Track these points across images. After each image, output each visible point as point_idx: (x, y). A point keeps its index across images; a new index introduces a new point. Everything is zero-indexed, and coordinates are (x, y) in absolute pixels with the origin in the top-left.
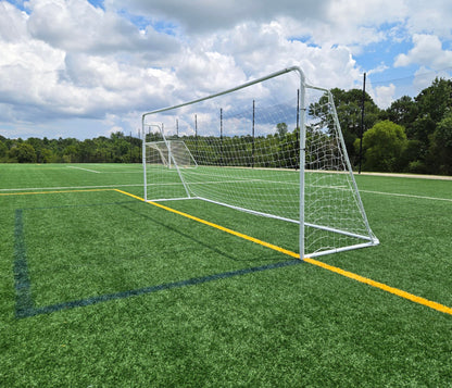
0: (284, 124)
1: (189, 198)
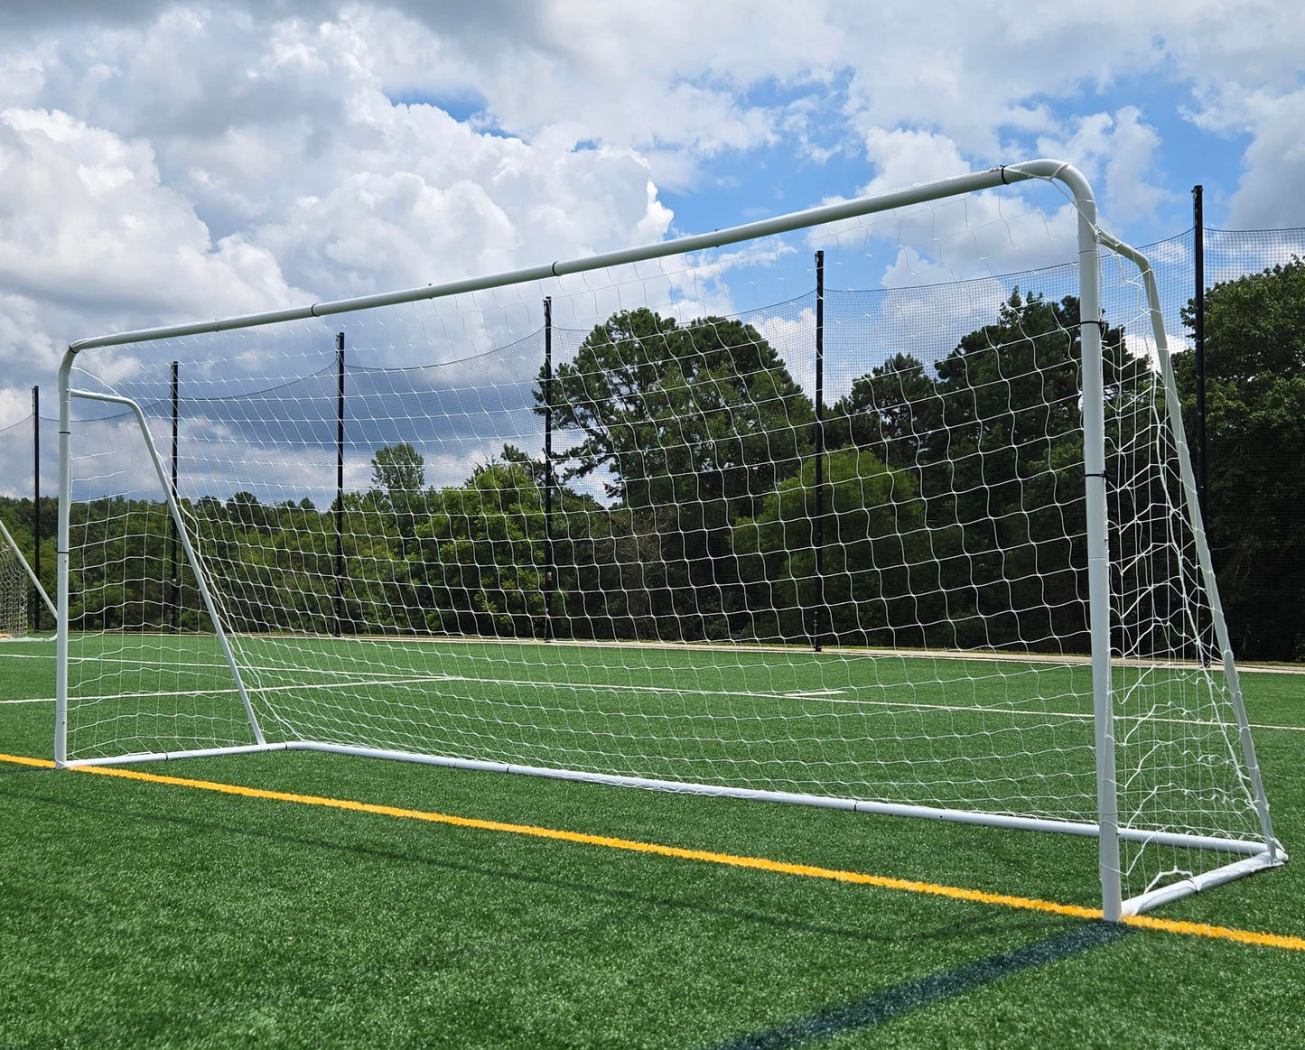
0: (406, 453)
1: (263, 745)
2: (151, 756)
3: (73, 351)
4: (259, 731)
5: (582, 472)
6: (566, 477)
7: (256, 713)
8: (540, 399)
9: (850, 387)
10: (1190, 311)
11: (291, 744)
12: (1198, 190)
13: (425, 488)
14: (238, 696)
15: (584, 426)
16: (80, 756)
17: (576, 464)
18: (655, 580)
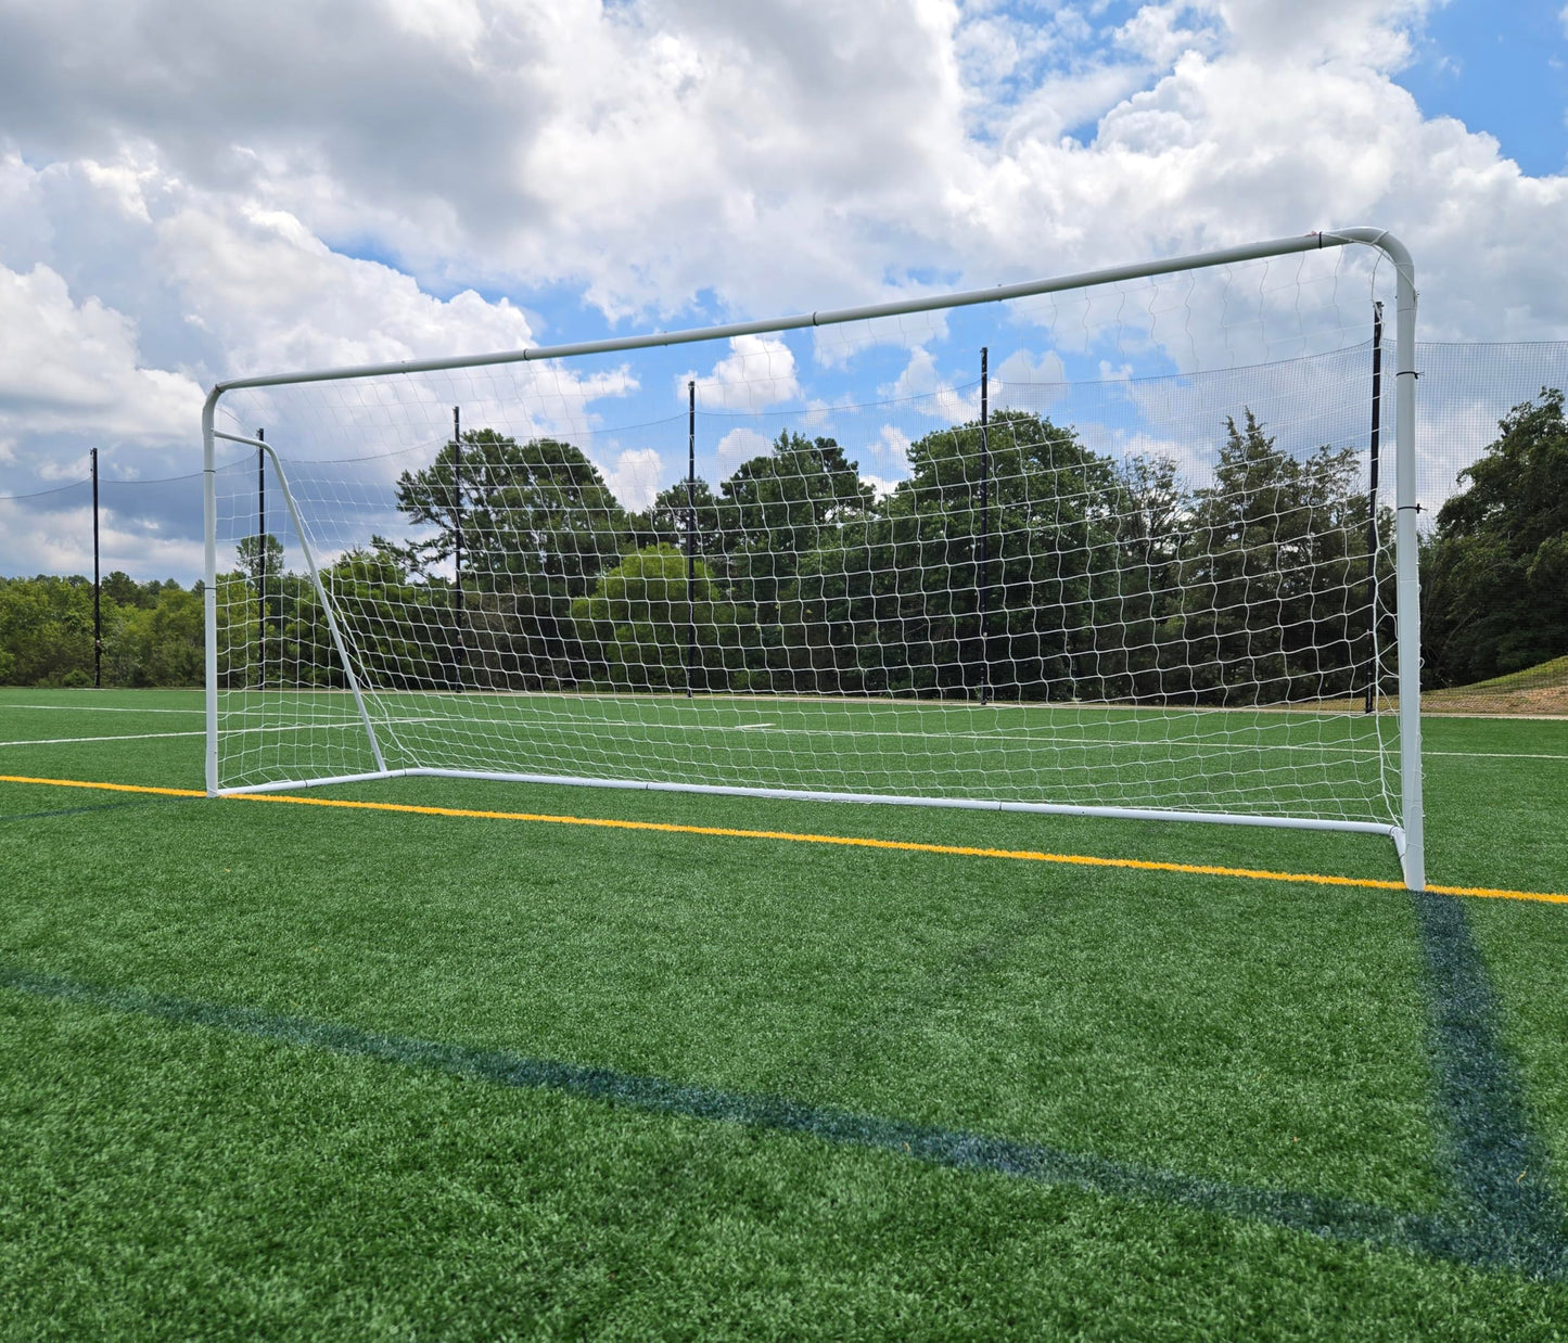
1: (384, 773)
2: (290, 784)
3: (219, 391)
4: (381, 761)
5: (436, 560)
6: (426, 563)
7: (380, 744)
8: (402, 498)
9: (655, 499)
10: (912, 451)
11: (409, 771)
12: (985, 351)
13: (285, 572)
14: (363, 728)
15: (438, 522)
16: (229, 784)
17: (433, 552)
18: (504, 646)
